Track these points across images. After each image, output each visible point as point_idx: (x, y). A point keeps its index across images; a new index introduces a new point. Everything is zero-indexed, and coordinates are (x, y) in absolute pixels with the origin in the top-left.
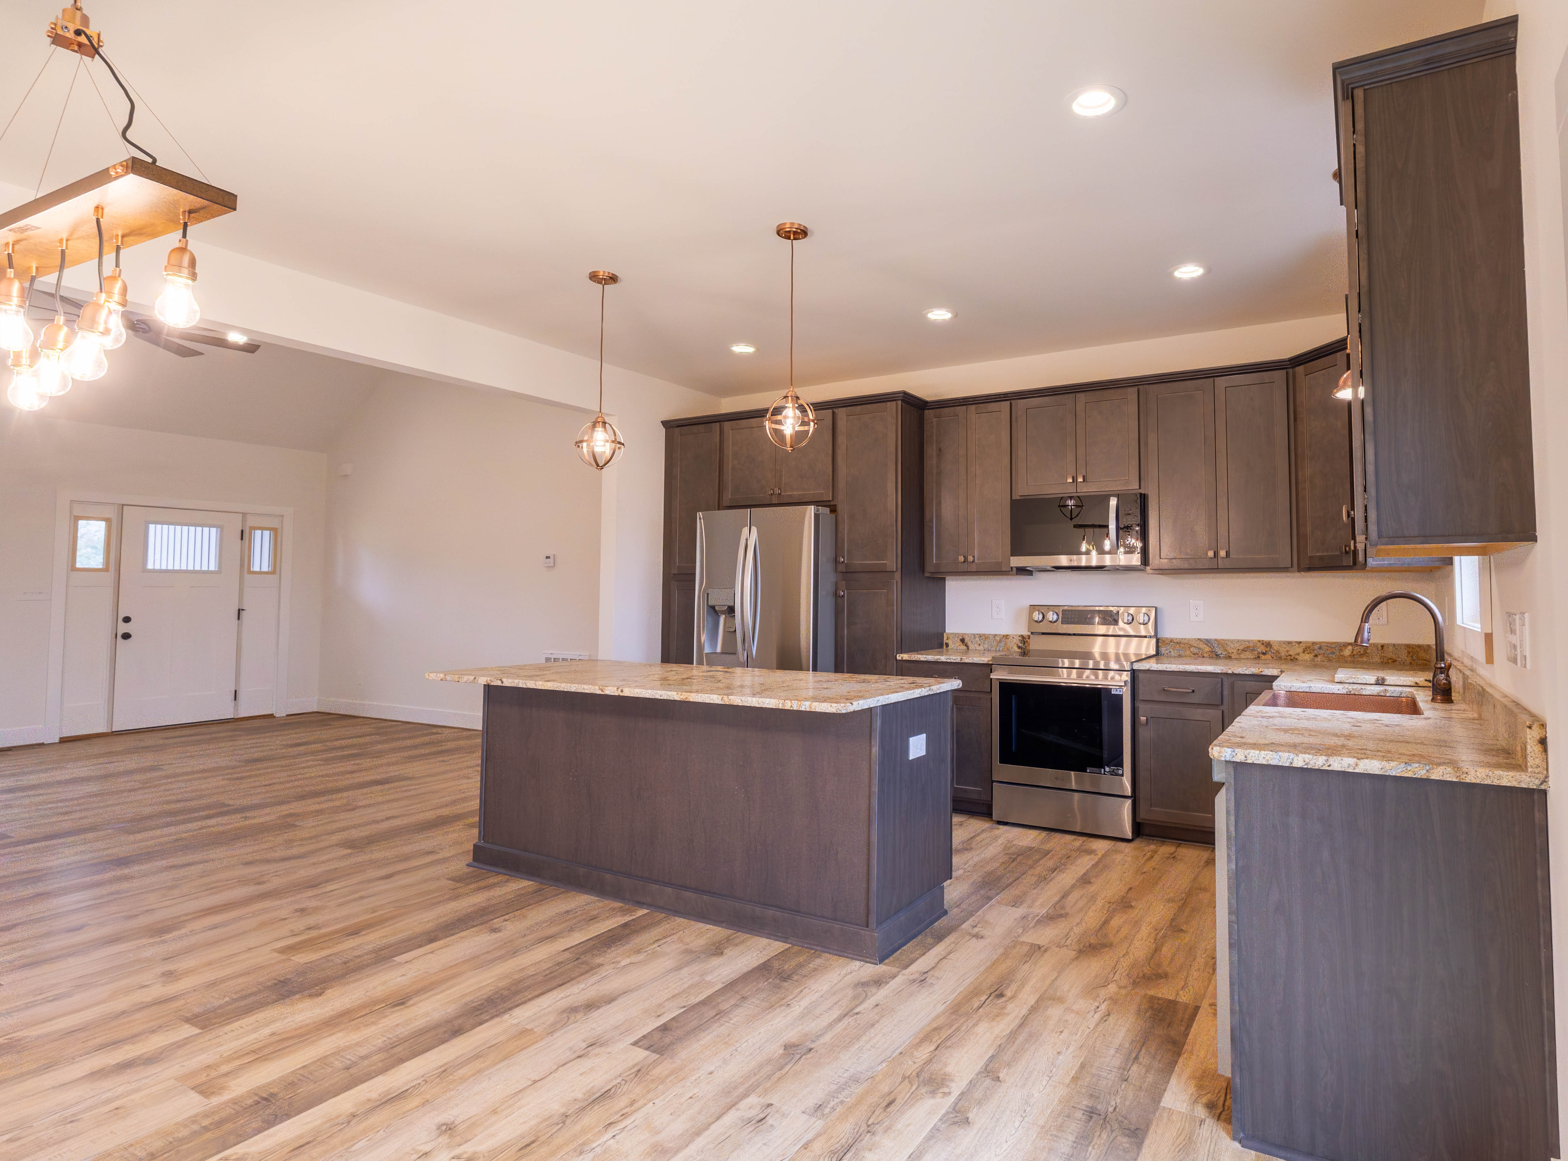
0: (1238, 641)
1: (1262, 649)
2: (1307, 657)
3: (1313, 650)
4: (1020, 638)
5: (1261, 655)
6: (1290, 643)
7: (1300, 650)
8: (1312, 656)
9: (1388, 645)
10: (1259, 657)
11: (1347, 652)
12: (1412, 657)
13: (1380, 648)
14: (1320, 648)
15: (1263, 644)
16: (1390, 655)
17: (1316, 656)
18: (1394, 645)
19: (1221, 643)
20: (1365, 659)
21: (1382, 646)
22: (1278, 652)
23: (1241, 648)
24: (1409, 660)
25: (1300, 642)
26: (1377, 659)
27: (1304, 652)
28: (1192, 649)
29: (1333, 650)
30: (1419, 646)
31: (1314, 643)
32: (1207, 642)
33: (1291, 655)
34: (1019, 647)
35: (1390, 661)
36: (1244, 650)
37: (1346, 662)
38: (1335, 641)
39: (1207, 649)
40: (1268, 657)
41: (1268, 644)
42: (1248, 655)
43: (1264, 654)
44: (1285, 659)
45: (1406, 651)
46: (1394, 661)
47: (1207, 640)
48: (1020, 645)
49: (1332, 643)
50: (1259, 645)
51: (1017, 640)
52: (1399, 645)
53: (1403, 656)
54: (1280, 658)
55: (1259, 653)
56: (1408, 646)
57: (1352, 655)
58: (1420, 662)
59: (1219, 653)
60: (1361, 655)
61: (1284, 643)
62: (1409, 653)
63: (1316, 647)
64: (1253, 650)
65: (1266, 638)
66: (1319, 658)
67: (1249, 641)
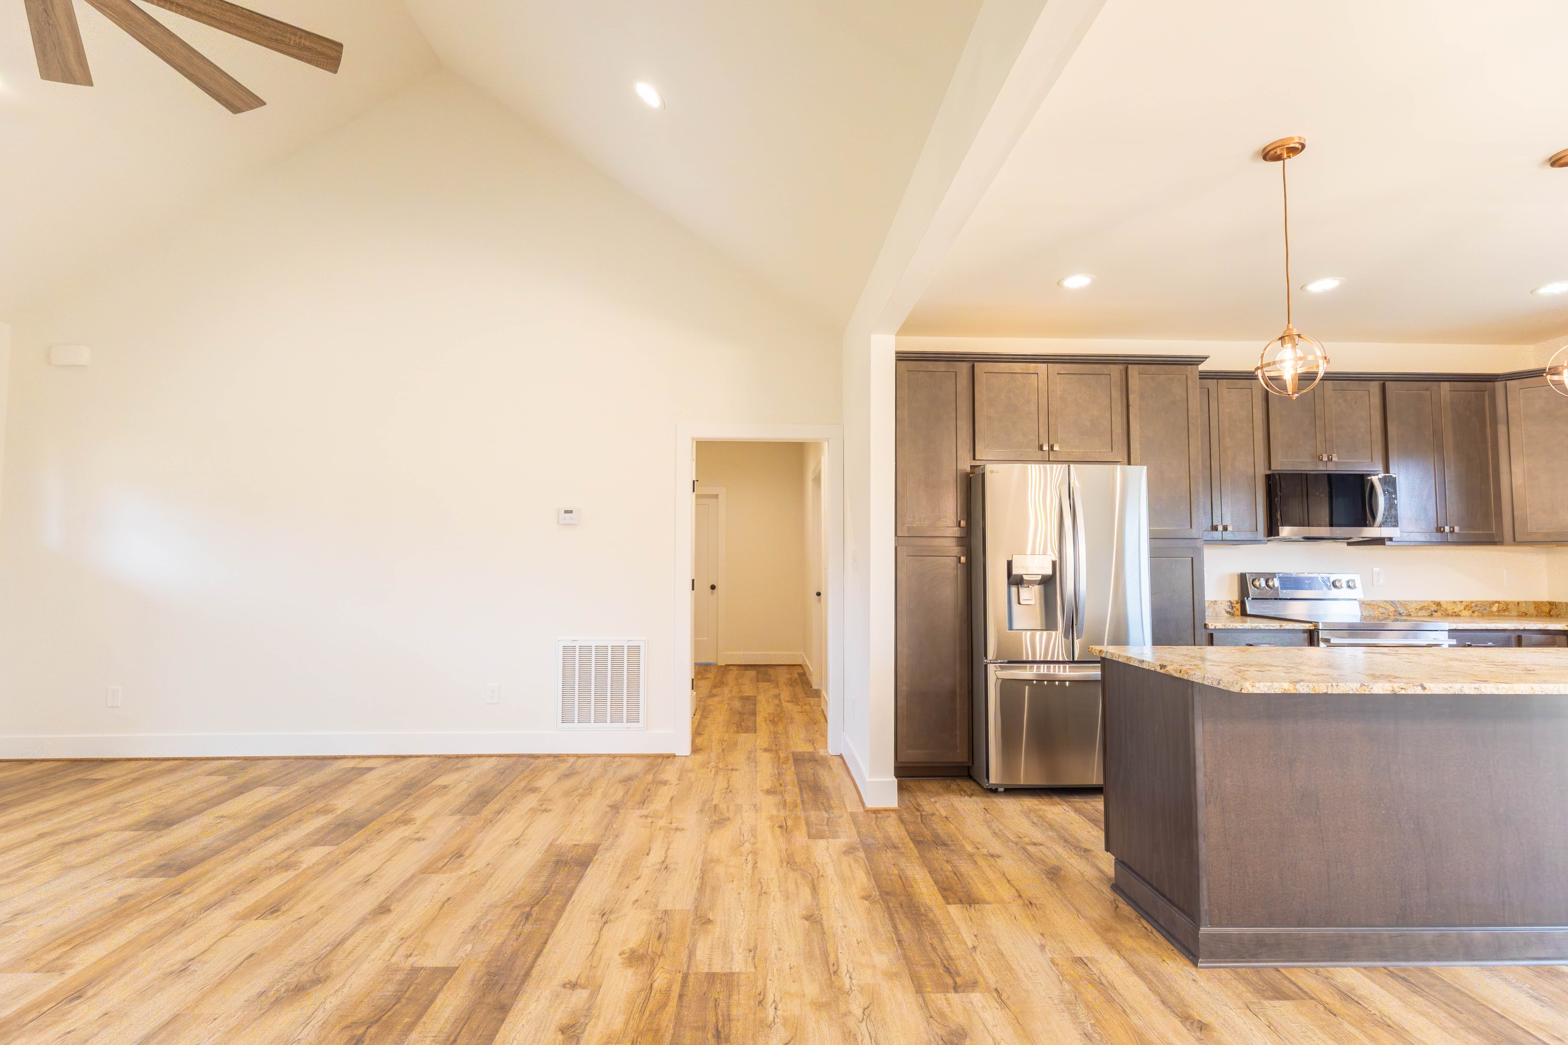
0: (1416, 602)
1: (1434, 607)
2: (1466, 613)
3: (1471, 607)
4: (1229, 604)
5: (1434, 613)
6: (1454, 602)
7: (1462, 608)
8: (1470, 612)
9: (1522, 602)
10: (1432, 614)
11: (1495, 608)
12: (1537, 610)
13: (1517, 604)
14: (1476, 606)
15: (1435, 604)
16: (1523, 610)
17: (1473, 612)
18: (1526, 602)
19: (1404, 604)
20: (1507, 613)
21: (1518, 603)
22: (1446, 610)
23: (1418, 607)
24: (1535, 612)
25: (1462, 602)
26: (1515, 613)
27: (1465, 609)
28: (1380, 609)
29: (1485, 607)
30: (1542, 602)
31: (1472, 602)
32: (1392, 603)
33: (1455, 612)
34: (1228, 612)
35: (1523, 614)
36: (1421, 609)
37: (1494, 616)
38: (1487, 600)
39: (1392, 609)
40: (1439, 614)
41: (1438, 604)
42: (1423, 613)
43: (1436, 611)
44: (1452, 615)
45: (1533, 606)
46: (1526, 614)
47: (1392, 602)
48: (1229, 610)
49: (1484, 602)
50: (1432, 604)
51: (1225, 606)
52: (1529, 602)
53: (1532, 610)
54: (1448, 615)
55: (1432, 611)
56: (1535, 603)
57: (1498, 611)
58: (1543, 614)
59: (1401, 612)
60: (1504, 611)
61: (1450, 602)
62: (1535, 607)
63: (1473, 605)
64: (1428, 609)
65: (1437, 599)
66: (1476, 614)
67: (1424, 601)
